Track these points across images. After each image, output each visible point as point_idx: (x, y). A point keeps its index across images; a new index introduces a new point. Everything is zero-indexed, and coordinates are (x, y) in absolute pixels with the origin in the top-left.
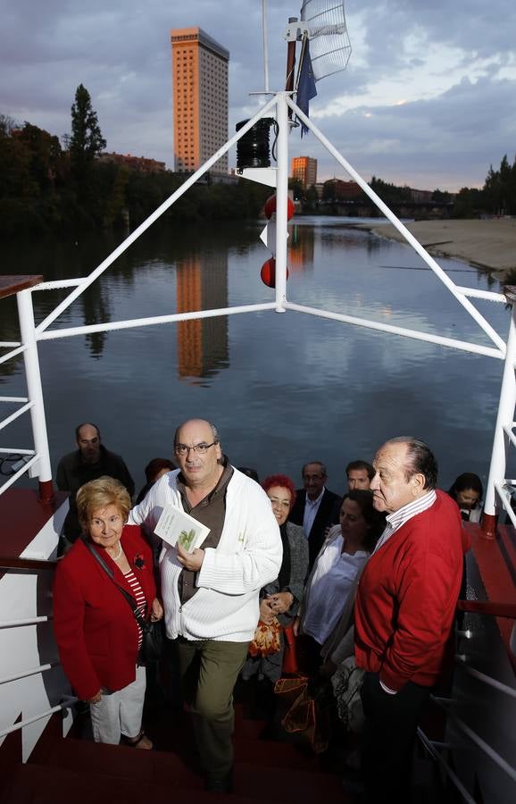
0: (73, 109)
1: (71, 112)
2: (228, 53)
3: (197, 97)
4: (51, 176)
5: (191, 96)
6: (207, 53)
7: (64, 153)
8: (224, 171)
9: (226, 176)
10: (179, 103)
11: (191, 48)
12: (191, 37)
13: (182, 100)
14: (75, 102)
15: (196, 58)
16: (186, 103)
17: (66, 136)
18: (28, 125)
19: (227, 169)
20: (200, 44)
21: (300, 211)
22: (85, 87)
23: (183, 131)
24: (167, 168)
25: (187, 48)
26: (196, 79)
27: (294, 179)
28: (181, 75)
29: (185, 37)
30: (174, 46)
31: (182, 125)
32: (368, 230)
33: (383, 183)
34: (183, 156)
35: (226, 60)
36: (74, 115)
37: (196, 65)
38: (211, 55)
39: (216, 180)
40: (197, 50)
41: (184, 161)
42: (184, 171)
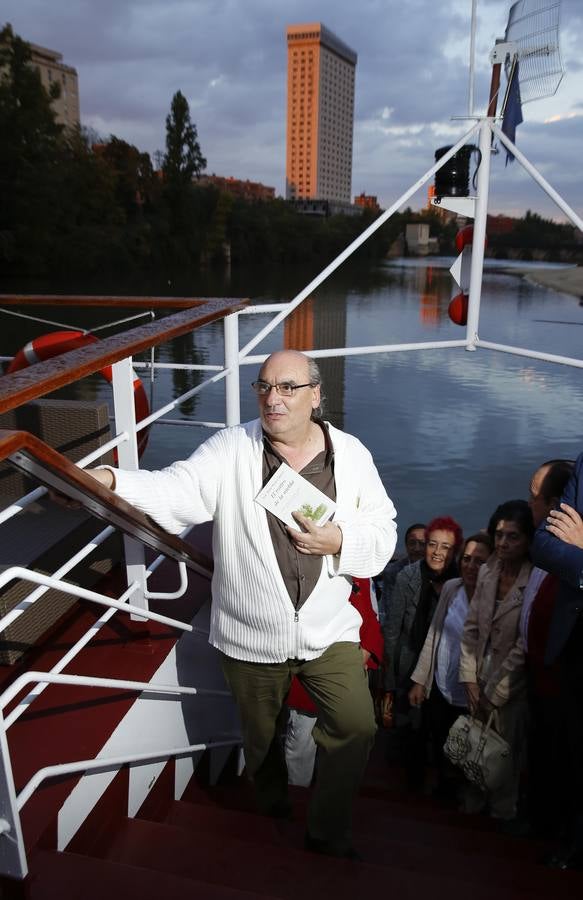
0: (168, 121)
1: (165, 124)
2: (355, 56)
3: (316, 108)
4: (140, 200)
5: (309, 108)
6: (330, 55)
7: (156, 173)
8: (346, 200)
9: (347, 205)
10: (294, 116)
11: (311, 48)
12: (312, 35)
13: (298, 111)
14: (171, 112)
15: (317, 60)
16: (302, 116)
17: (158, 153)
18: (114, 139)
19: (349, 197)
20: (322, 44)
21: (437, 250)
22: (183, 94)
23: (298, 150)
24: (277, 195)
25: (306, 49)
26: (316, 87)
27: (430, 210)
28: (298, 81)
29: (304, 36)
30: (290, 46)
31: (297, 143)
32: (520, 275)
33: (539, 219)
34: (297, 180)
35: (353, 64)
36: (169, 128)
37: (316, 70)
38: (335, 58)
39: (336, 210)
40: (317, 51)
41: (298, 187)
42: (297, 198)
